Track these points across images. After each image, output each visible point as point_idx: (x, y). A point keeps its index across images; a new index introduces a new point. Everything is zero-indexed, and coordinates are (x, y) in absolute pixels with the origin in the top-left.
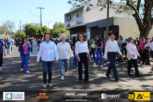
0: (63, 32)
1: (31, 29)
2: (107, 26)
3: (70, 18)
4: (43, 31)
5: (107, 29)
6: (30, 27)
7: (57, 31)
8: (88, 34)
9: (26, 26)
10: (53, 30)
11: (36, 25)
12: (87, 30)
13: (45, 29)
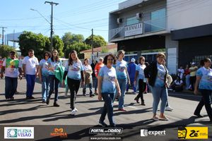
3: (121, 21)
9: (22, 35)
12: (167, 42)
13: (56, 42)
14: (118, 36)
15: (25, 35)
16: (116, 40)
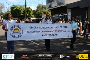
1: (16, 9)
4: (27, 12)
6: (15, 8)
7: (40, 11)
9: (12, 7)
10: (36, 11)
11: (21, 7)
13: (29, 10)
15: (14, 7)
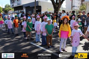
0: (10, 10)
2: (35, 6)
5: (35, 8)
8: (24, 10)
12: (23, 8)
14: (13, 6)
16: (13, 7)
